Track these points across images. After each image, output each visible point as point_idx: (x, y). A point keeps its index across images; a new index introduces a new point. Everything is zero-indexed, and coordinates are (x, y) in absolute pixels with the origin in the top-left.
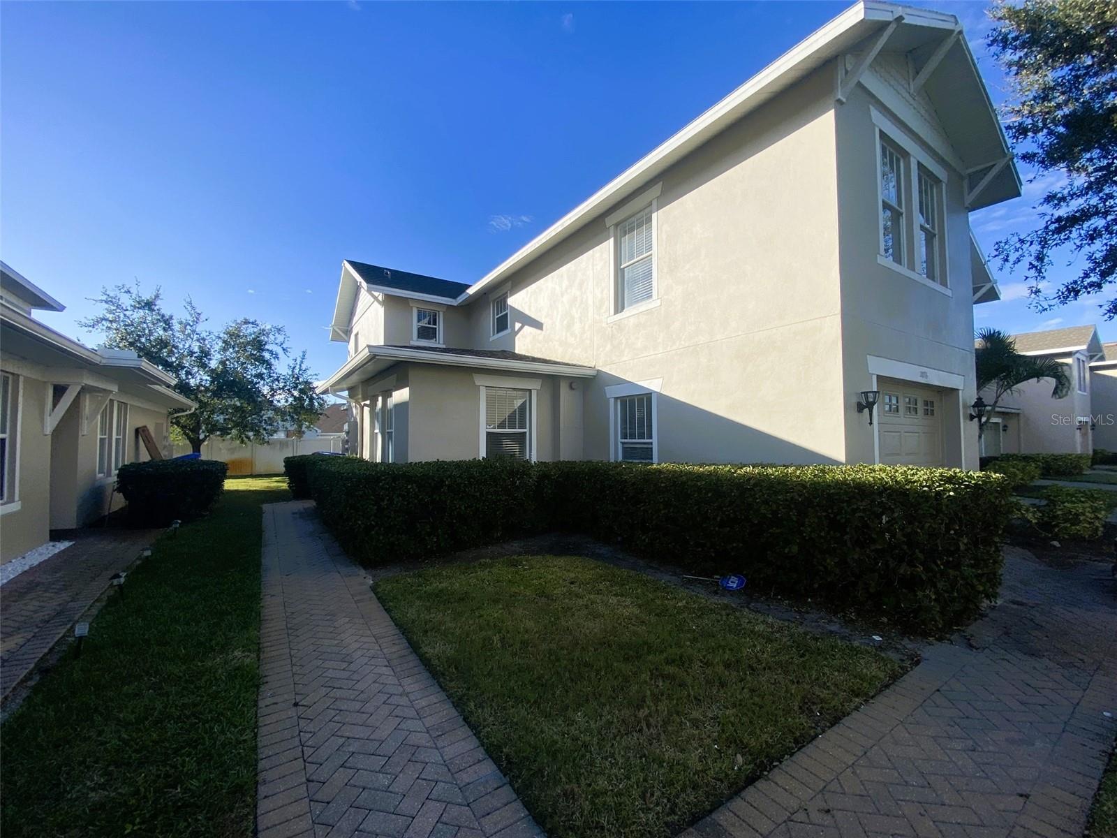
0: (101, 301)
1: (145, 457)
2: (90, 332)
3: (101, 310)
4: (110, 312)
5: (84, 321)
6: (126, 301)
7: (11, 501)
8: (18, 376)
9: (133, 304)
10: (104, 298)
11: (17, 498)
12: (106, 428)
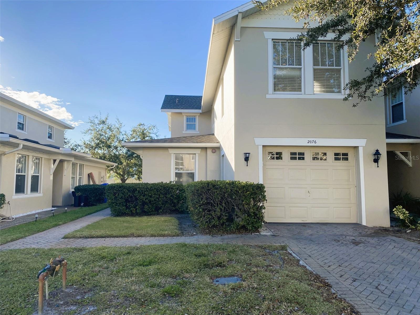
0: (89, 122)
1: (91, 183)
2: (85, 135)
3: (89, 126)
4: (92, 126)
5: (83, 131)
6: (97, 121)
7: (40, 193)
8: (42, 157)
9: (98, 122)
10: (89, 121)
11: (41, 192)
12: (74, 172)
